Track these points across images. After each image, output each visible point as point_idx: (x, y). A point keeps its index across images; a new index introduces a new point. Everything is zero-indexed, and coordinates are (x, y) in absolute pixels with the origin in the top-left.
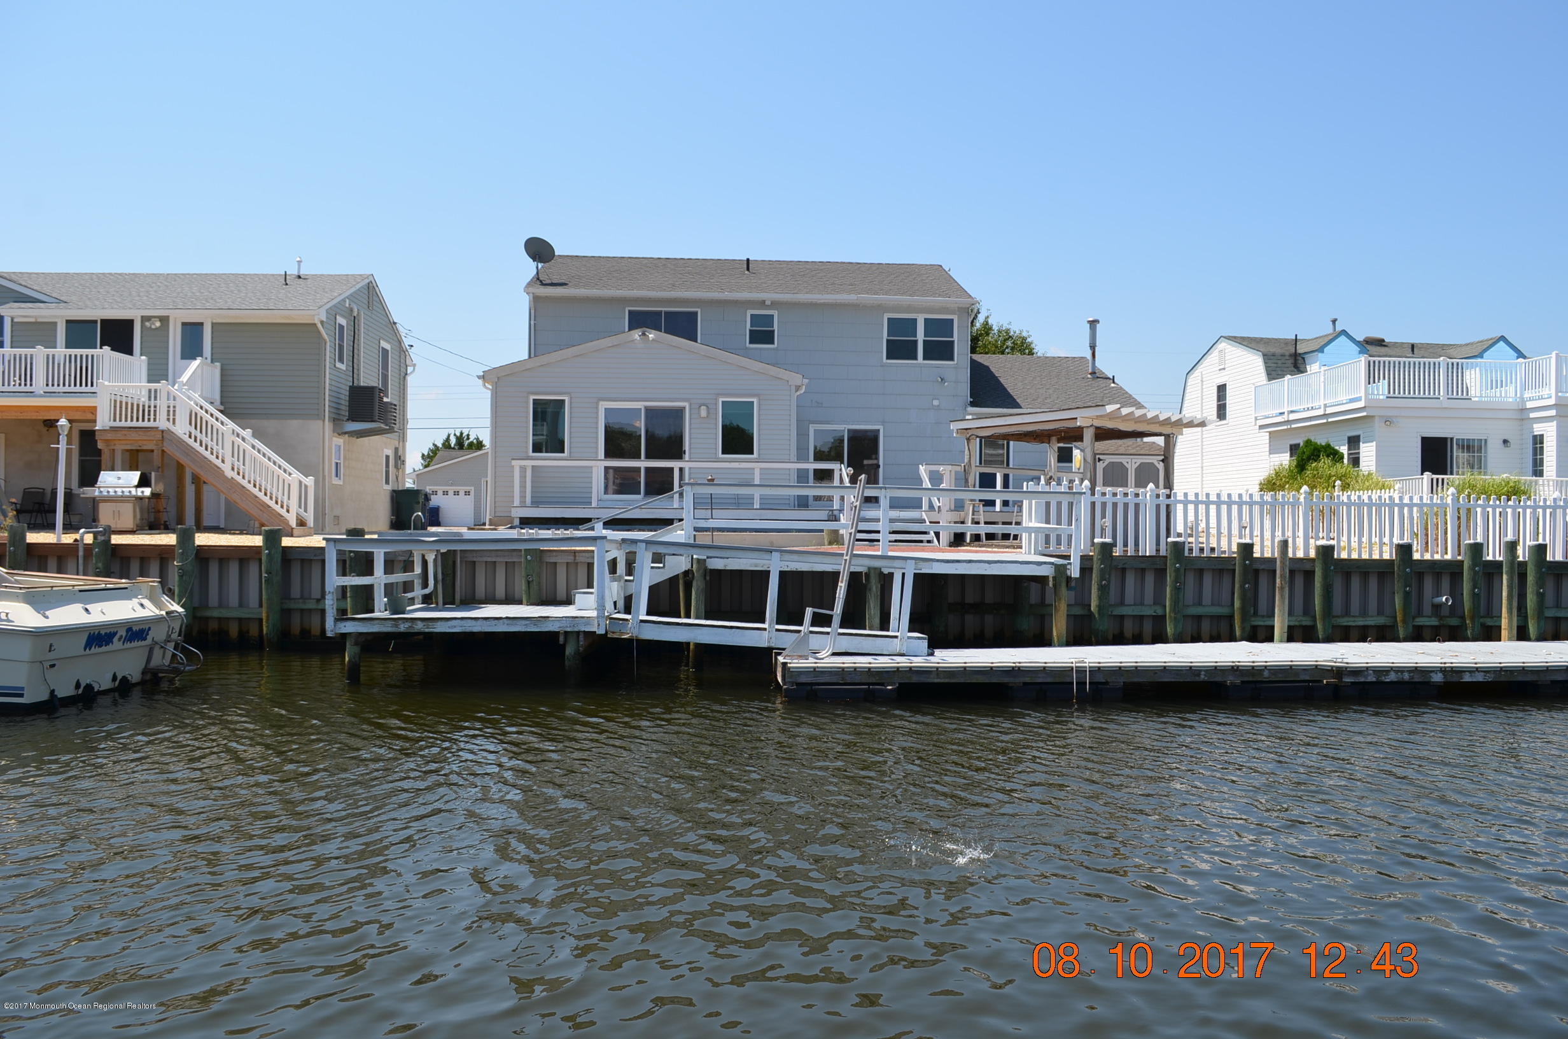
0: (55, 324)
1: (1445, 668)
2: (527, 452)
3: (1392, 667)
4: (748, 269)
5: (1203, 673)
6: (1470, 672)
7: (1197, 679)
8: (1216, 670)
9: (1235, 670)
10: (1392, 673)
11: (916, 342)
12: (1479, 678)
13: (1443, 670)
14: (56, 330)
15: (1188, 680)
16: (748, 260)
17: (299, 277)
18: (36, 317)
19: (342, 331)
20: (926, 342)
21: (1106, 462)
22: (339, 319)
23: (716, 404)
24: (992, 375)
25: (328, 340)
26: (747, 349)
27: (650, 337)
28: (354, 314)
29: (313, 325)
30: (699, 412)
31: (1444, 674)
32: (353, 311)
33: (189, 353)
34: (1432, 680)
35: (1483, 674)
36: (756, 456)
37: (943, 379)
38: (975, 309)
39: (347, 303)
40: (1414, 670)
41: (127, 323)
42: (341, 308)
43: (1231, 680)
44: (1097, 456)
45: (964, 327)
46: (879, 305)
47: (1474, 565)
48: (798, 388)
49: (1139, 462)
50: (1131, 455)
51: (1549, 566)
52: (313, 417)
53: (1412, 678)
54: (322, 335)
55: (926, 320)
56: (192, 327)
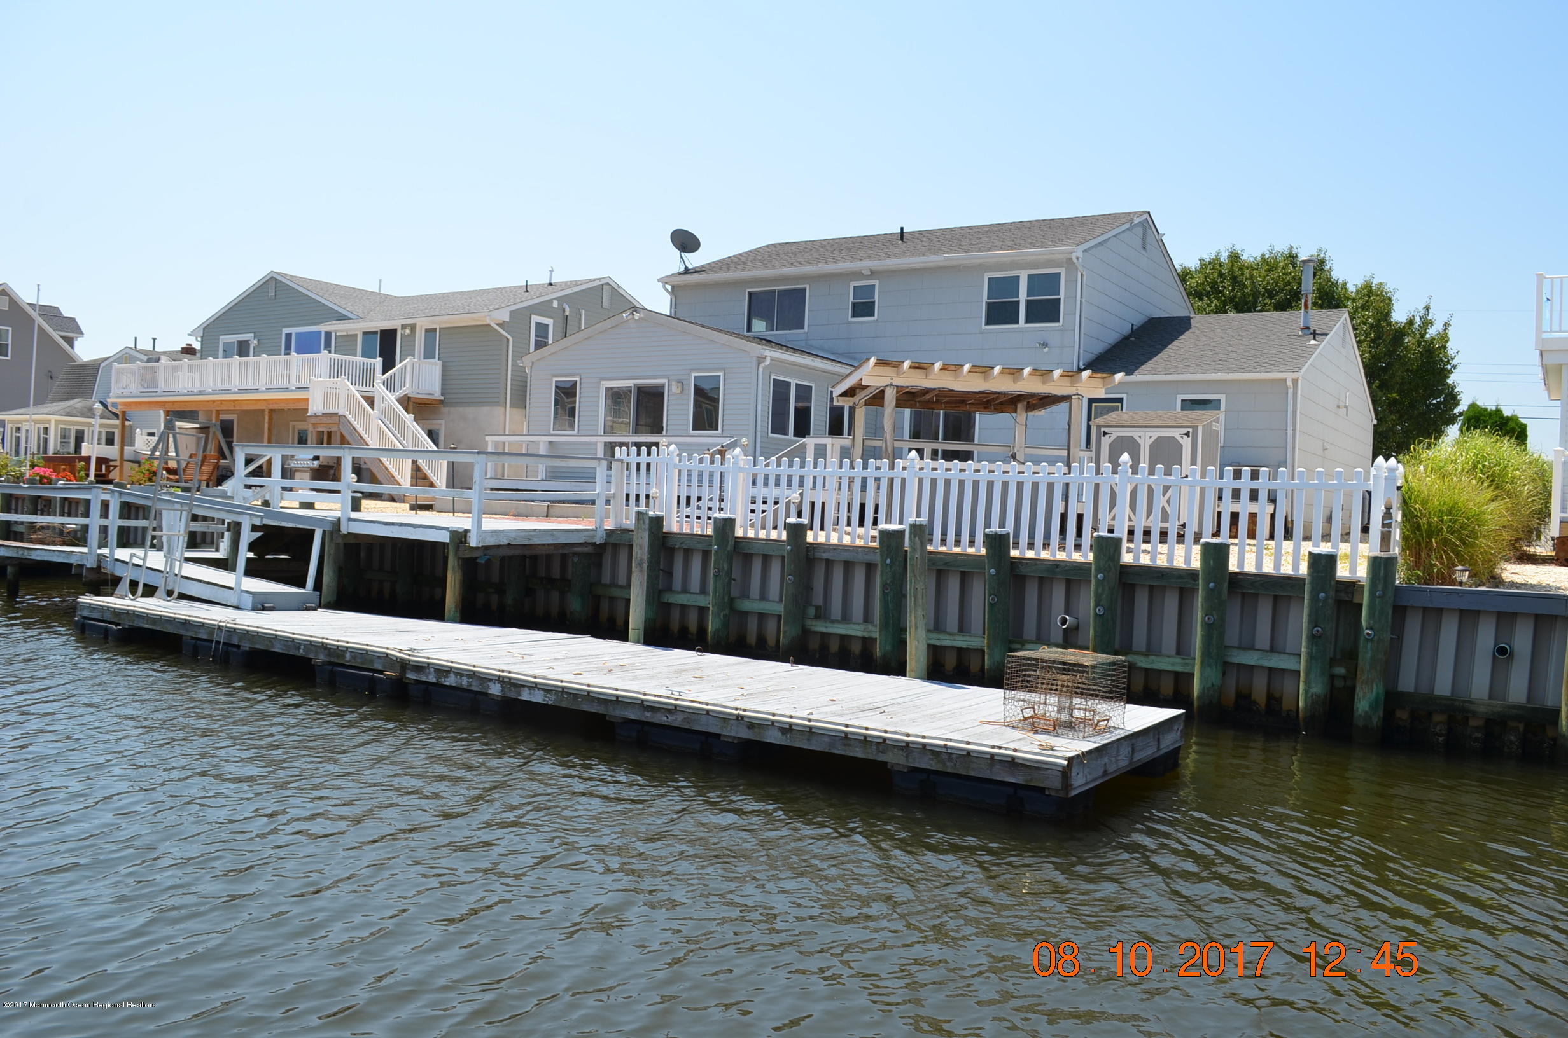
0: (356, 335)
1: (504, 677)
2: (549, 429)
3: (451, 668)
4: (902, 239)
5: (302, 647)
6: (530, 688)
7: (297, 653)
8: (311, 645)
10: (452, 675)
11: (1018, 303)
12: (538, 698)
13: (502, 680)
14: (356, 341)
15: (291, 653)
16: (902, 232)
17: (551, 284)
18: (347, 330)
19: (542, 329)
20: (1028, 303)
21: (1113, 437)
22: (535, 319)
23: (689, 379)
24: (1176, 338)
25: (509, 337)
26: (849, 323)
27: (637, 316)
28: (567, 313)
29: (489, 325)
30: (675, 389)
31: (502, 687)
32: (564, 311)
33: (429, 354)
34: (490, 692)
35: (543, 693)
36: (719, 431)
37: (1045, 345)
38: (1078, 258)
39: (555, 304)
40: (473, 675)
41: (393, 332)
42: (543, 308)
43: (320, 658)
44: (1102, 429)
45: (1071, 281)
46: (980, 265)
47: (1098, 571)
48: (760, 360)
49: (1155, 436)
50: (1146, 427)
51: (1239, 581)
52: (496, 404)
53: (471, 685)
54: (502, 335)
55: (1030, 276)
56: (430, 332)
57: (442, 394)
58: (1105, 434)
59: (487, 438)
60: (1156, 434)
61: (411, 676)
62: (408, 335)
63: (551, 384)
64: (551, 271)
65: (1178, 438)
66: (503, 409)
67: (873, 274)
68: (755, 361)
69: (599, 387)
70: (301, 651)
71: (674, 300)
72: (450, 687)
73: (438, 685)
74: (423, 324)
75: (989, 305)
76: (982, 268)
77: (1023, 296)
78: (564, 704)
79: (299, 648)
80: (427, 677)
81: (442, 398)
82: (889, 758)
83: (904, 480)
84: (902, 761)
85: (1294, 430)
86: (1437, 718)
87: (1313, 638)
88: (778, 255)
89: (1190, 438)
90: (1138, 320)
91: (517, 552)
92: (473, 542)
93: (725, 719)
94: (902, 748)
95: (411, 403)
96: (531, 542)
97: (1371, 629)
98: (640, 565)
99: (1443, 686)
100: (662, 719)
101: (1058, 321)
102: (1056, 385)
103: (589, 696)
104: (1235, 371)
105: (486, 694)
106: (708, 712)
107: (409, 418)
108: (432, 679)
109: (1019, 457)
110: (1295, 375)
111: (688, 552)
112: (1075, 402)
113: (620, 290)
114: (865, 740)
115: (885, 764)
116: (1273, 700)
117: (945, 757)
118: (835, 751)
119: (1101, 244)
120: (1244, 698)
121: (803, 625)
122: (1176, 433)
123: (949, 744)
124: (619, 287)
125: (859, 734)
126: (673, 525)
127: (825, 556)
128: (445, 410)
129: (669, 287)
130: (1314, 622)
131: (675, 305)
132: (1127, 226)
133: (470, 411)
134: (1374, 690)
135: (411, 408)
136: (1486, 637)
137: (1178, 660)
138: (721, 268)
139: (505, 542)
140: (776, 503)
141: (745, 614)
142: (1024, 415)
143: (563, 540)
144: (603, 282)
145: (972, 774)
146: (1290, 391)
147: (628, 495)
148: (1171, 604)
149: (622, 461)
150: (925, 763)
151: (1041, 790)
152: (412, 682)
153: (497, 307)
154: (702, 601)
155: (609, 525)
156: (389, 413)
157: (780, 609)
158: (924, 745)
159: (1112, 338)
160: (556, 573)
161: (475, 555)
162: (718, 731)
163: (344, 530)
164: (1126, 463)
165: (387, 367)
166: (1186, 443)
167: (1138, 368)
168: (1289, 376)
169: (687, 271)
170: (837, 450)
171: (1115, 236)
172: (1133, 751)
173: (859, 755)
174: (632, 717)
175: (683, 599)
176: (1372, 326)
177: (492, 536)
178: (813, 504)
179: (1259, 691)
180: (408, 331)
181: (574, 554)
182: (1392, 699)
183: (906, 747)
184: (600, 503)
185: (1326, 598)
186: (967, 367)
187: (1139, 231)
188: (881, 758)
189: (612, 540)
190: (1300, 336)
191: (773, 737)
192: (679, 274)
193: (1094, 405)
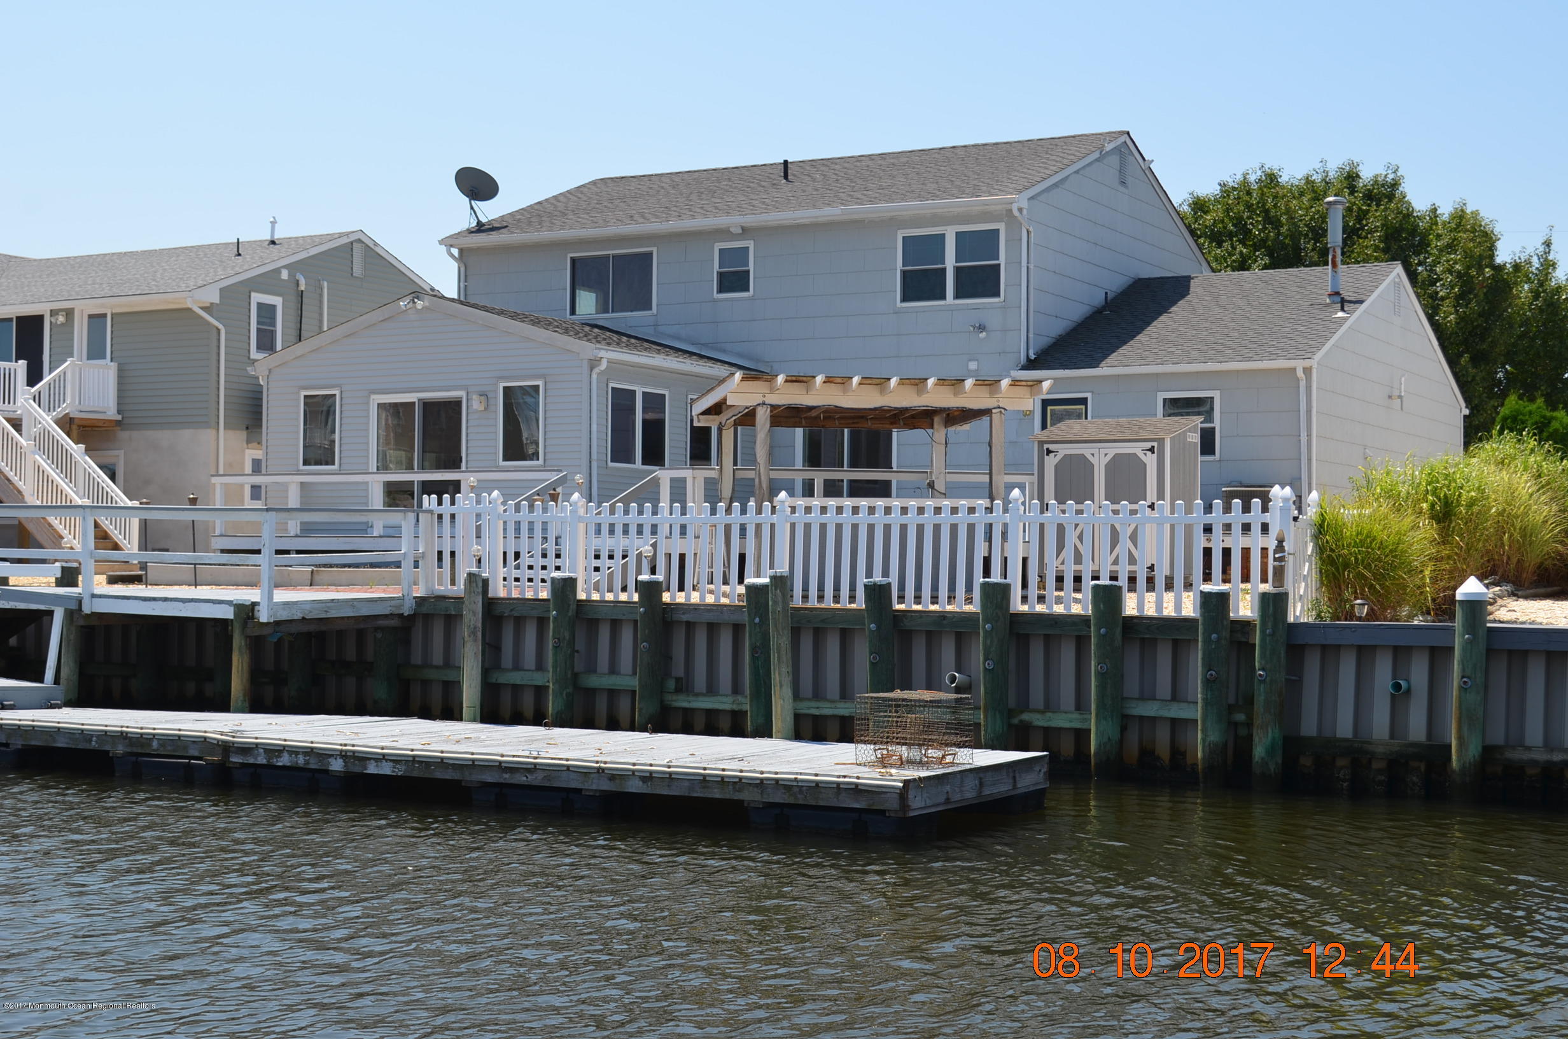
1: (346, 751)
2: (297, 465)
3: (284, 746)
4: (786, 177)
5: (94, 739)
6: (376, 760)
7: (87, 746)
8: (105, 736)
9: (123, 736)
10: (285, 754)
11: (944, 270)
12: (386, 769)
13: (344, 755)
15: (80, 747)
16: (786, 162)
17: (273, 242)
19: (266, 312)
20: (958, 270)
21: (1060, 456)
22: (257, 298)
23: (496, 391)
24: (1164, 309)
25: (221, 326)
26: (715, 301)
27: (420, 304)
28: (302, 288)
29: (189, 310)
30: (477, 404)
31: (344, 761)
32: (298, 285)
33: (95, 352)
34: (331, 768)
35: (391, 764)
36: (541, 462)
37: (982, 328)
38: (1020, 210)
39: (285, 275)
40: (311, 752)
41: (39, 319)
42: (267, 281)
43: (120, 749)
44: (1046, 446)
45: (1015, 241)
46: (892, 219)
47: (986, 621)
48: (593, 363)
49: (1112, 453)
50: (1100, 441)
51: (1133, 625)
52: (205, 425)
53: (308, 763)
54: (208, 323)
55: (959, 235)
56: (96, 319)
57: (119, 412)
58: (1049, 452)
59: (214, 480)
60: (1113, 450)
61: (236, 759)
62: (62, 324)
63: (298, 400)
64: (273, 223)
65: (1141, 455)
66: (214, 432)
67: (746, 231)
68: (586, 365)
69: (368, 403)
70: (93, 743)
71: (463, 269)
72: (284, 767)
73: (270, 767)
74: (84, 309)
75: (904, 274)
76: (893, 223)
77: (950, 262)
78: (415, 774)
79: (91, 741)
80: (256, 759)
81: (119, 418)
82: (745, 796)
83: (773, 526)
84: (758, 798)
85: (1309, 435)
86: (1341, 762)
87: (1208, 683)
88: (611, 201)
89: (1155, 455)
90: (1116, 283)
91: (312, 628)
92: (264, 616)
93: (585, 773)
94: (756, 785)
95: (74, 427)
96: (329, 615)
97: (1263, 669)
98: (473, 633)
99: (1344, 728)
100: (521, 779)
101: (997, 294)
102: (971, 397)
103: (442, 763)
104: (1232, 360)
105: (327, 771)
106: (568, 767)
107: (77, 450)
108: (262, 760)
109: (940, 486)
110: (1307, 363)
111: (519, 621)
112: (996, 417)
113: (378, 250)
114: (722, 781)
115: (742, 801)
116: (1178, 753)
117: (796, 790)
118: (695, 795)
119: (1056, 185)
120: (1147, 753)
121: (662, 701)
122: (1137, 449)
123: (799, 777)
124: (376, 244)
125: (717, 776)
126: (499, 590)
127: (685, 618)
128: (124, 435)
129: (455, 252)
130: (1208, 665)
131: (465, 277)
132: (1097, 155)
133: (164, 437)
134: (1270, 735)
135: (75, 433)
136: (1383, 673)
137: (1076, 716)
138: (530, 223)
139: (298, 615)
140: (624, 557)
141: (592, 692)
142: (943, 431)
143: (365, 611)
144: (352, 238)
145: (821, 803)
146: (1303, 384)
147: (440, 553)
148: (1067, 655)
149: (431, 512)
150: (779, 798)
151: (882, 812)
152: (238, 766)
153: (200, 283)
154: (538, 679)
155: (419, 591)
156: (45, 443)
157: (634, 683)
158: (777, 780)
159: (1077, 312)
160: (351, 654)
161: (265, 632)
162: (580, 786)
163: (86, 610)
164: (1017, 500)
165: (34, 377)
166: (1150, 460)
167: (1106, 356)
168: (1299, 365)
169: (481, 228)
170: (700, 484)
171: (1077, 172)
172: (981, 784)
173: (718, 796)
174: (490, 780)
175: (516, 678)
176: (1459, 275)
177: (284, 609)
178: (669, 556)
179: (1163, 748)
180: (61, 319)
181: (376, 629)
182: (1292, 745)
183: (761, 784)
184: (407, 564)
185: (1219, 639)
186: (856, 380)
187: (1114, 160)
188: (737, 796)
189: (424, 610)
190: (1327, 305)
191: (635, 786)
192: (470, 231)
193: (1049, 408)
